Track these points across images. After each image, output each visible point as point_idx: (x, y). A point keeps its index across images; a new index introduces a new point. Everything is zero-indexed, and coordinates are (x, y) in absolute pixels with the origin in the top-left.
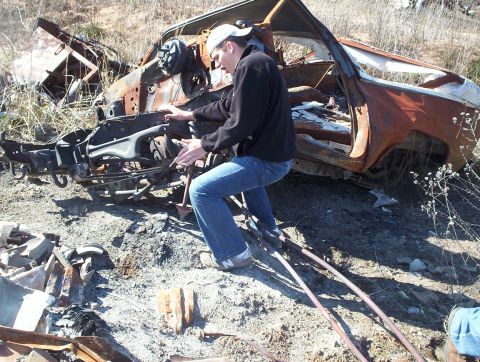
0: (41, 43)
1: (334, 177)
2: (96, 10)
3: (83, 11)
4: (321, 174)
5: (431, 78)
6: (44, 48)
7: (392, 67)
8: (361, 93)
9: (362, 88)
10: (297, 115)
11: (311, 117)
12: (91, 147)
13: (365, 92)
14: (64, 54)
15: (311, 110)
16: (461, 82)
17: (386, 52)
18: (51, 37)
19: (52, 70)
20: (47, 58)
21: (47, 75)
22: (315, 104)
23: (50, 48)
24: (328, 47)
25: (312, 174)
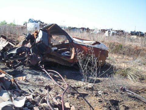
0: (1, 41)
1: (69, 66)
2: (18, 36)
3: (15, 37)
4: (65, 65)
5: (93, 43)
6: (2, 42)
7: (84, 42)
8: (73, 45)
9: (73, 44)
10: (63, 54)
11: (66, 55)
12: (8, 52)
13: (74, 45)
14: (7, 43)
15: (67, 53)
16: (100, 44)
17: (83, 38)
18: (4, 39)
19: (4, 47)
20: (3, 44)
21: (2, 48)
22: (68, 52)
23: (4, 42)
24: (66, 36)
25: (63, 64)
